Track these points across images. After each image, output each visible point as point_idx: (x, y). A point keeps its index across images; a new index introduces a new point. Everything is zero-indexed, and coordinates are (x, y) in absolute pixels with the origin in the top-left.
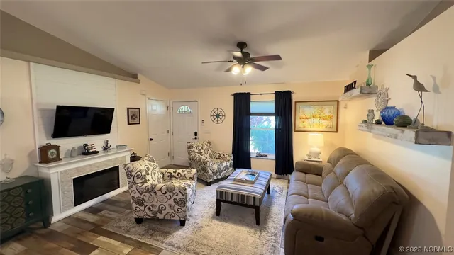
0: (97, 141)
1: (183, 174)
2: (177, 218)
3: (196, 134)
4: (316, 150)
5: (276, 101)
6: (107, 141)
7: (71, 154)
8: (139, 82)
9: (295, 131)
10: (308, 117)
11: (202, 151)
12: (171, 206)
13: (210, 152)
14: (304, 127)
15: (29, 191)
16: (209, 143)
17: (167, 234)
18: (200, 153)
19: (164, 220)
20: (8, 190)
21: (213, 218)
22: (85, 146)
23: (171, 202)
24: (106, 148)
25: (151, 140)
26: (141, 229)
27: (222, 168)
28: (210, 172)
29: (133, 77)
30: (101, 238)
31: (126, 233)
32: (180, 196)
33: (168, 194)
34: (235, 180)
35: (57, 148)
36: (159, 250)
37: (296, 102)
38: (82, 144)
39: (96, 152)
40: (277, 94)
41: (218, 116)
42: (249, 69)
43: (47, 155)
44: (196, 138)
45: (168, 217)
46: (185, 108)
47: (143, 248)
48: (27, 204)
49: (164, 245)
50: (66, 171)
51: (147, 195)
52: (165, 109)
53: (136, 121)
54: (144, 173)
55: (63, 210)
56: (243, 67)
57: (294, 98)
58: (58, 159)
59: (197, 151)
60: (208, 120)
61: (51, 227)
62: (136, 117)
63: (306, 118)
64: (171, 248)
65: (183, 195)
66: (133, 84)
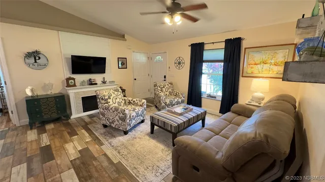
0: (97, 78)
1: (136, 102)
2: (121, 128)
3: (165, 77)
4: (259, 94)
5: (226, 49)
6: (104, 78)
7: (83, 84)
8: (126, 40)
9: (242, 76)
10: (257, 62)
11: (163, 89)
12: (117, 120)
13: (170, 90)
14: (252, 73)
15: (57, 100)
16: (170, 83)
17: (114, 136)
18: (162, 90)
19: (115, 128)
20: (47, 98)
21: (148, 134)
22: (90, 80)
23: (117, 117)
24: (104, 82)
25: (135, 79)
26: (103, 130)
27: (174, 102)
28: (163, 104)
29: (122, 37)
30: (83, 131)
31: (95, 131)
32: (121, 115)
33: (115, 112)
34: (168, 111)
35: (74, 79)
36: (102, 144)
37: (245, 49)
38: (88, 79)
39: (96, 84)
40: (228, 42)
41: (179, 63)
42: (178, 18)
43: (69, 83)
44: (165, 80)
45: (117, 127)
46: (159, 58)
47: (96, 141)
48: (57, 107)
49: (107, 142)
50: (77, 92)
51: (106, 111)
52: (147, 59)
53: (124, 66)
54: (107, 97)
55: (77, 113)
56: (172, 18)
57: (244, 44)
58: (75, 85)
59: (159, 89)
60: (173, 66)
61: (69, 121)
62: (124, 64)
63: (256, 64)
64: (109, 145)
65: (123, 114)
66: (121, 42)
